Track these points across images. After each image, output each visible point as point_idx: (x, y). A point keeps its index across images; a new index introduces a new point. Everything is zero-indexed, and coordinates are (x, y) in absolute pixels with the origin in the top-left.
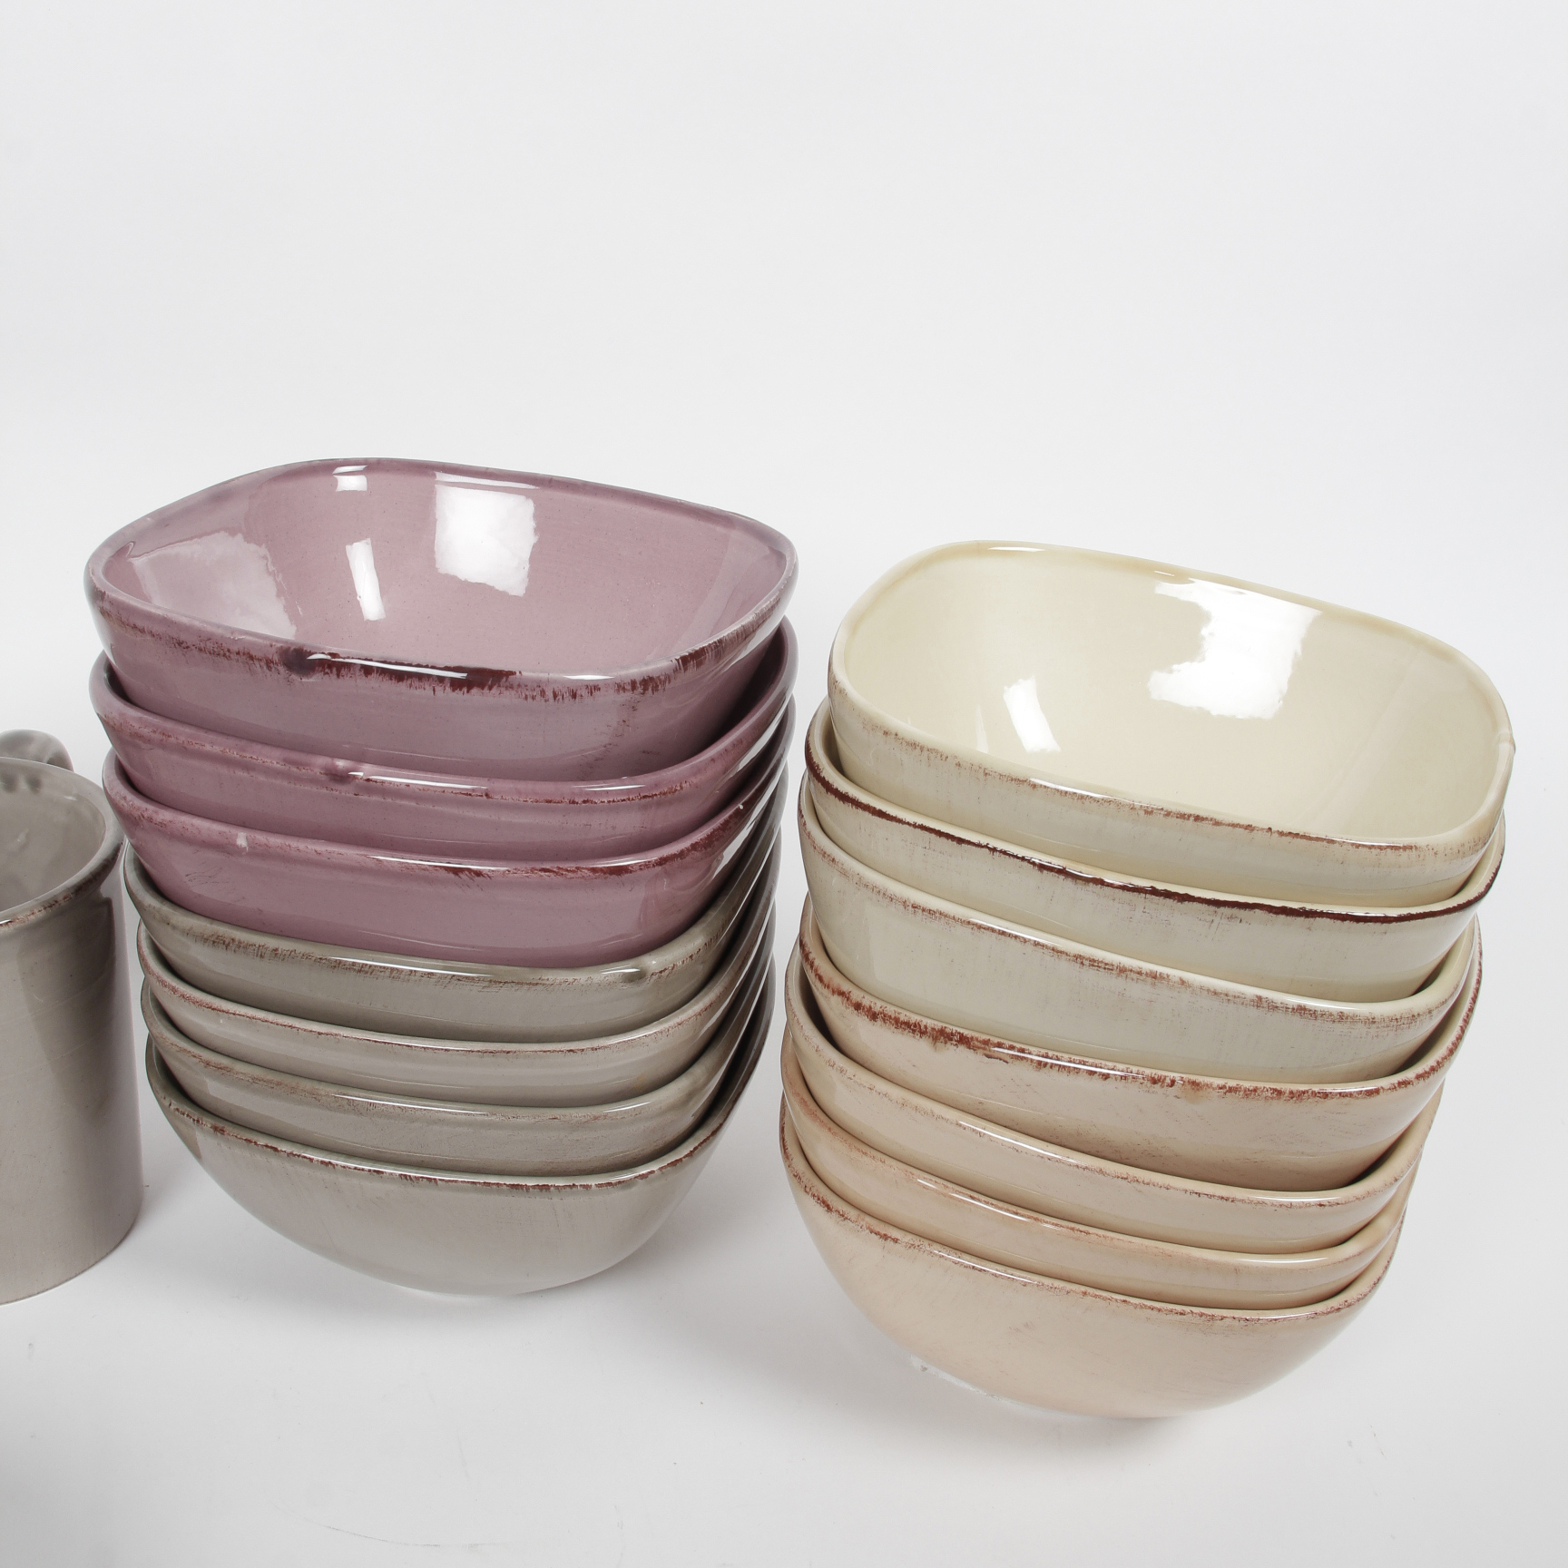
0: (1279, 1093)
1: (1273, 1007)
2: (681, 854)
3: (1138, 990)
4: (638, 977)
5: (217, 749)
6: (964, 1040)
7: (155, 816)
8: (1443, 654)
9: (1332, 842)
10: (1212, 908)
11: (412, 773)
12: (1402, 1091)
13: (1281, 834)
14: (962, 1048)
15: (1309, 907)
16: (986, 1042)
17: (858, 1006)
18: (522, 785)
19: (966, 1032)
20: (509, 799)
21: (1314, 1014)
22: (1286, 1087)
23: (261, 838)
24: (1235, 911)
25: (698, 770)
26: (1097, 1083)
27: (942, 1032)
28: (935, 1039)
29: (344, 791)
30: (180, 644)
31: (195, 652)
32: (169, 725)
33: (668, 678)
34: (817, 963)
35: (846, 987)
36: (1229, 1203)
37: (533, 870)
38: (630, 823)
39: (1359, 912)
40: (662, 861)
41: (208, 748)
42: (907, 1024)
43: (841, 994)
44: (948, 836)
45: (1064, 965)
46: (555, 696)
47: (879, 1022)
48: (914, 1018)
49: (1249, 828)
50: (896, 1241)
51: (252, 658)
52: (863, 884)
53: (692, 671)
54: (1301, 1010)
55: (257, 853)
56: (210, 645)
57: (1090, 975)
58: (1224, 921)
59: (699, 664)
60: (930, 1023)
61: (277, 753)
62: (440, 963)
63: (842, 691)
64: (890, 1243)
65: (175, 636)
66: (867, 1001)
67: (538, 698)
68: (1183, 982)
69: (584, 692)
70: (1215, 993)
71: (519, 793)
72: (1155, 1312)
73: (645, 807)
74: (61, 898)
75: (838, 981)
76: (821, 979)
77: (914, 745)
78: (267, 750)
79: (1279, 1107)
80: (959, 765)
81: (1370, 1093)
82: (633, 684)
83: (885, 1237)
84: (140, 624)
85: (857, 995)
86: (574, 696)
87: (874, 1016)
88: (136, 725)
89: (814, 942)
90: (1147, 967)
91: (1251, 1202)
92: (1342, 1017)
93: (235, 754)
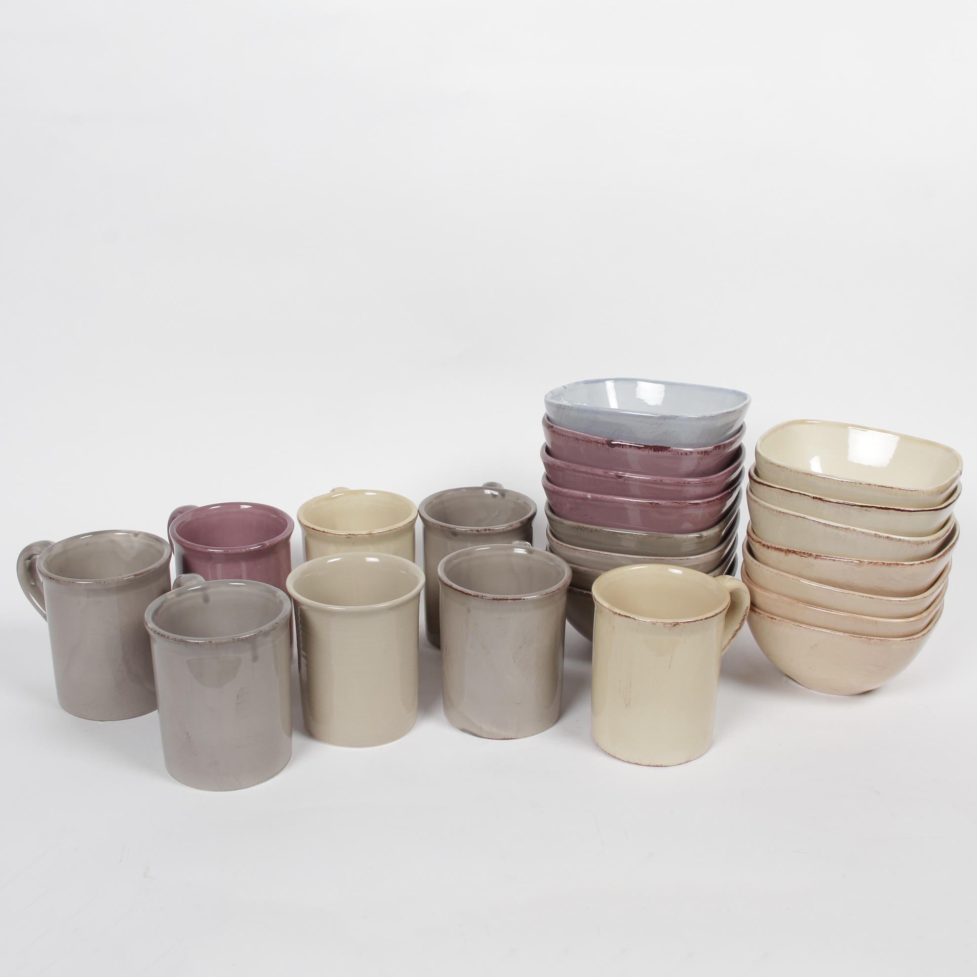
0: (884, 563)
1: (880, 537)
2: (714, 501)
3: (842, 533)
4: (701, 537)
5: (584, 470)
6: (794, 552)
7: (562, 491)
8: (949, 450)
9: (892, 488)
10: (861, 508)
11: (640, 475)
12: (921, 565)
13: (879, 486)
14: (793, 554)
15: (888, 507)
16: (800, 552)
17: (764, 545)
18: (671, 478)
19: (794, 550)
20: (667, 482)
21: (892, 539)
22: (886, 562)
23: (595, 495)
24: (867, 508)
25: (718, 477)
26: (832, 562)
27: (788, 550)
28: (786, 552)
29: (621, 480)
30: (577, 439)
31: (581, 441)
32: (570, 464)
33: (711, 451)
34: (752, 535)
35: (760, 540)
36: (872, 599)
37: (673, 503)
38: (699, 490)
39: (902, 509)
40: (708, 502)
41: (581, 469)
42: (778, 549)
43: (759, 542)
44: (789, 491)
45: (821, 527)
46: (681, 454)
47: (770, 549)
48: (780, 547)
49: (869, 484)
50: (775, 619)
51: (598, 443)
52: (765, 507)
53: (717, 451)
54: (888, 537)
55: (593, 499)
56: (586, 439)
57: (828, 529)
58: (865, 512)
59: (719, 449)
60: (784, 548)
61: (602, 470)
62: (644, 532)
63: (759, 454)
64: (774, 620)
65: (575, 437)
66: (766, 544)
67: (677, 454)
68: (854, 530)
69: (689, 453)
70: (863, 533)
71: (670, 480)
72: (853, 637)
73: (705, 486)
74: (524, 521)
75: (758, 539)
76: (753, 539)
77: (779, 466)
78: (599, 470)
79: (884, 568)
80: (791, 471)
81: (911, 565)
82: (702, 452)
83: (772, 618)
84: (564, 434)
85: (763, 542)
86: (686, 454)
87: (768, 547)
88: (560, 464)
89: (752, 531)
90: (844, 526)
91: (878, 599)
92: (900, 540)
93: (590, 471)
